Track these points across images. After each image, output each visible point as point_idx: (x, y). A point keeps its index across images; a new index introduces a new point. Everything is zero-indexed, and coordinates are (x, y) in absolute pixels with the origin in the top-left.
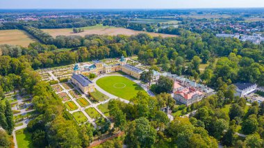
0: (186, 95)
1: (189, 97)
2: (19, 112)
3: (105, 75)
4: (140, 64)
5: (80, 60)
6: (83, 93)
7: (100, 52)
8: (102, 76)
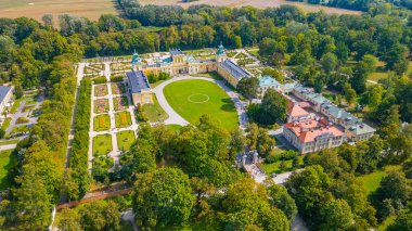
0: (303, 133)
1: (309, 137)
2: (27, 121)
3: (187, 77)
4: (257, 63)
5: (163, 48)
6: (133, 104)
7: (196, 35)
8: (181, 78)
